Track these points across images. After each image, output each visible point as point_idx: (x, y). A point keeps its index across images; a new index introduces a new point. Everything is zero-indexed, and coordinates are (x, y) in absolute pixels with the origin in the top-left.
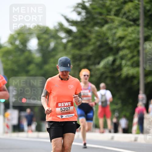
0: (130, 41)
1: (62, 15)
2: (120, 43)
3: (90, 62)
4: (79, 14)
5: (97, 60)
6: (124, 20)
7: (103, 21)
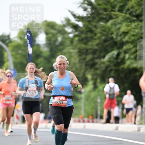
0: (133, 35)
1: (69, 11)
2: (124, 37)
3: (96, 56)
4: (85, 9)
5: (103, 54)
6: (128, 16)
7: (108, 17)
